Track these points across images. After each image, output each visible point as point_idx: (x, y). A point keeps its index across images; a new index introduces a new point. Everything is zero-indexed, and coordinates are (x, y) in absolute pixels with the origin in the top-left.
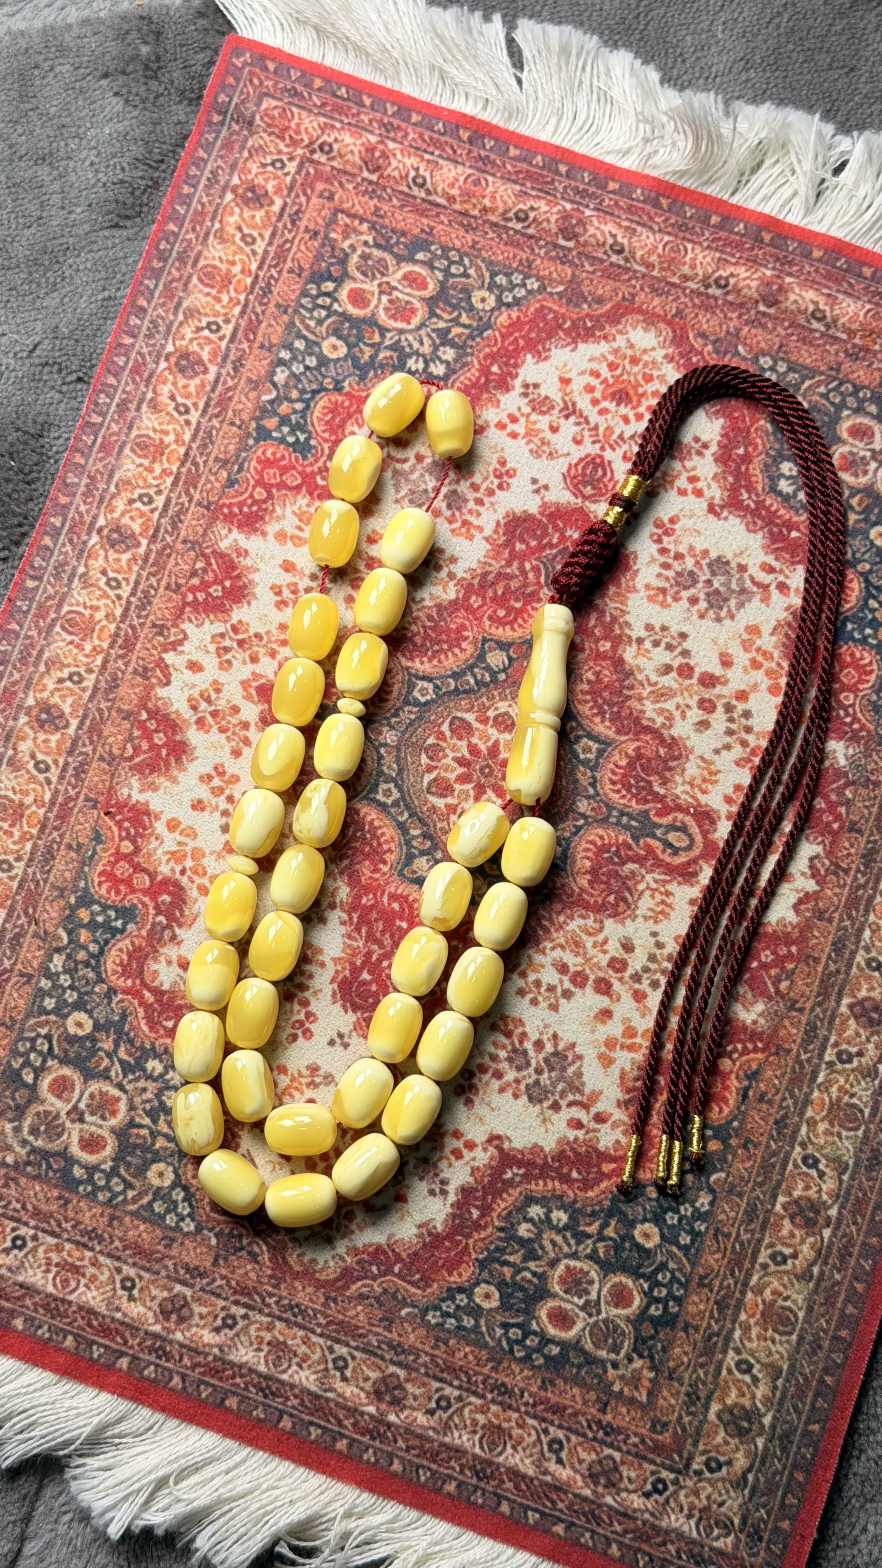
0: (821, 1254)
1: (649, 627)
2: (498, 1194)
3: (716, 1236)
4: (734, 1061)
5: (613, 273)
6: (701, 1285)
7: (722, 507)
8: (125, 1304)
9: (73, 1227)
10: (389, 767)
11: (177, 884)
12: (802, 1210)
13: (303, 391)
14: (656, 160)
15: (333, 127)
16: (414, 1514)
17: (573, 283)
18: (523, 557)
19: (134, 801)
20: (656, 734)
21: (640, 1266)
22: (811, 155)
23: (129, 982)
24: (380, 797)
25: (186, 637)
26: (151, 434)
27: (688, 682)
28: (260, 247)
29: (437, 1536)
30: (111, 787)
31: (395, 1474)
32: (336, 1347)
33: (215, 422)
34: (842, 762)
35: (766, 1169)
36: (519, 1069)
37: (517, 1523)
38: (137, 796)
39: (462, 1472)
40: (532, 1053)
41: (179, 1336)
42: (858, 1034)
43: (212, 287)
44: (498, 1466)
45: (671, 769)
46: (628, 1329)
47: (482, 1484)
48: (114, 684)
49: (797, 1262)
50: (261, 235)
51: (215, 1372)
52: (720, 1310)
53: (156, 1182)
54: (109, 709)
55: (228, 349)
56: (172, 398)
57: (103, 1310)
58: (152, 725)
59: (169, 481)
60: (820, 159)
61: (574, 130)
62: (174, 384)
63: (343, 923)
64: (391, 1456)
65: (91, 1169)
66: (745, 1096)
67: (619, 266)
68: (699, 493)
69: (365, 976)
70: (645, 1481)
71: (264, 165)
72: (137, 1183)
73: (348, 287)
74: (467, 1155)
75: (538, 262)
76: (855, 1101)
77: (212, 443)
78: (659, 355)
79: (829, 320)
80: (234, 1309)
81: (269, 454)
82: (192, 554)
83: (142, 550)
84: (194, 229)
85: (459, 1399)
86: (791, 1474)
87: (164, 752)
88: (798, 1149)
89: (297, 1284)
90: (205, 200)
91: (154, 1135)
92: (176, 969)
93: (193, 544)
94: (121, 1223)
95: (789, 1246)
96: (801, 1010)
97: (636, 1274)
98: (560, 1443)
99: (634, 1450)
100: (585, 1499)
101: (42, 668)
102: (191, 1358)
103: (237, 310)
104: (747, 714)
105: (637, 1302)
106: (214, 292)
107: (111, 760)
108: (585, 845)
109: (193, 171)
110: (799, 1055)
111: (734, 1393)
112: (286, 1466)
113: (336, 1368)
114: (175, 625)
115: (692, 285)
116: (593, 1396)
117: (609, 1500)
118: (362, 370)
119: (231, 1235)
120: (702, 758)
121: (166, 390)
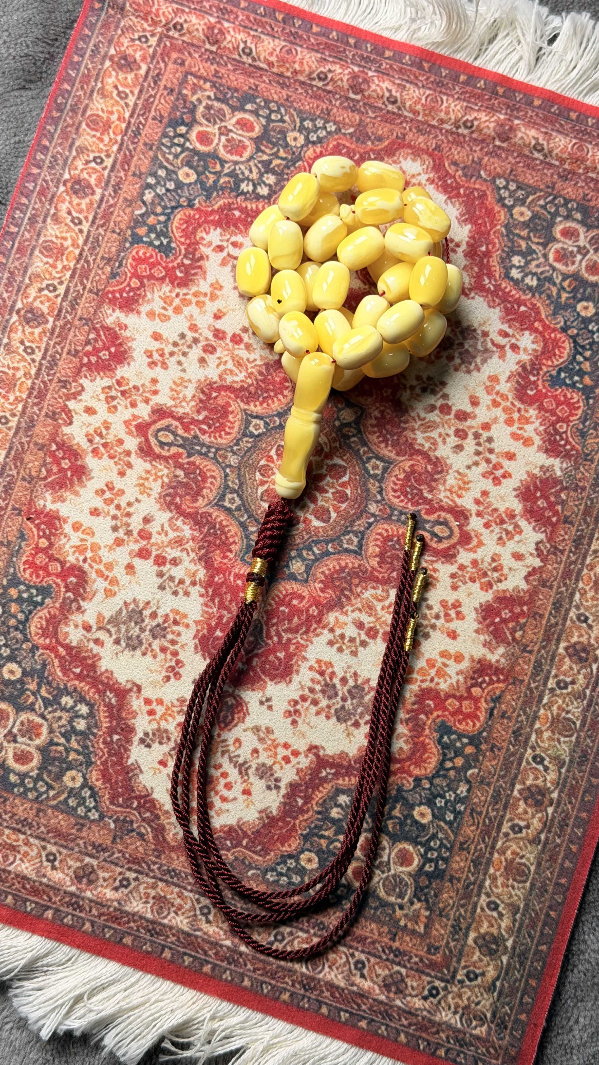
0: (547, 825)
1: (419, 378)
2: (316, 788)
3: (471, 815)
4: (483, 690)
5: (390, 118)
6: (462, 848)
7: (470, 290)
8: (49, 872)
9: (11, 818)
10: (233, 482)
11: (81, 569)
12: (532, 794)
13: (165, 207)
14: (420, 34)
15: (183, 11)
16: (259, 1016)
17: (361, 125)
19: (48, 509)
20: (426, 455)
21: (418, 836)
22: (532, 30)
23: (48, 641)
24: (227, 504)
25: (83, 389)
26: (54, 239)
27: (447, 417)
28: (131, 100)
29: (277, 1031)
30: (31, 500)
31: (245, 988)
32: (202, 899)
33: (101, 231)
34: (559, 473)
35: (507, 766)
36: (330, 698)
37: (333, 1020)
38: (50, 506)
39: (293, 985)
40: (339, 686)
41: (88, 894)
42: (571, 668)
43: (97, 130)
44: (319, 980)
45: (435, 480)
46: (410, 881)
47: (308, 994)
48: (31, 424)
49: (529, 831)
50: (132, 92)
51: (115, 919)
52: (475, 866)
53: (70, 784)
54: (29, 443)
55: (109, 176)
56: (69, 213)
57: (33, 876)
58: (60, 454)
59: (68, 274)
60: (539, 33)
61: (359, 12)
62: (70, 203)
63: (202, 596)
64: (242, 976)
65: (23, 776)
66: (491, 714)
67: (394, 113)
69: (218, 633)
70: (424, 988)
71: (133, 40)
72: (56, 785)
73: (196, 129)
74: (294, 760)
75: (335, 110)
76: (570, 716)
77: (99, 246)
78: (423, 178)
79: (546, 151)
80: (128, 874)
81: (141, 253)
82: (87, 328)
83: (49, 326)
84: (82, 88)
85: (291, 934)
86: (527, 981)
87: (69, 474)
88: (529, 751)
89: (174, 855)
90: (90, 66)
91: (68, 750)
92: (81, 631)
93: (87, 321)
94: (46, 815)
95: (523, 820)
96: (531, 652)
97: (416, 843)
98: (363, 963)
99: (415, 967)
100: (381, 1002)
102: (97, 909)
103: (115, 148)
104: (490, 440)
105: (416, 862)
106: (98, 134)
107: (31, 480)
108: (374, 536)
109: (81, 45)
110: (529, 684)
111: (486, 925)
112: (168, 985)
113: (203, 914)
114: (75, 381)
115: (447, 126)
116: (386, 929)
117: (398, 1003)
118: (208, 192)
119: (125, 821)
120: (458, 472)
121: (64, 207)
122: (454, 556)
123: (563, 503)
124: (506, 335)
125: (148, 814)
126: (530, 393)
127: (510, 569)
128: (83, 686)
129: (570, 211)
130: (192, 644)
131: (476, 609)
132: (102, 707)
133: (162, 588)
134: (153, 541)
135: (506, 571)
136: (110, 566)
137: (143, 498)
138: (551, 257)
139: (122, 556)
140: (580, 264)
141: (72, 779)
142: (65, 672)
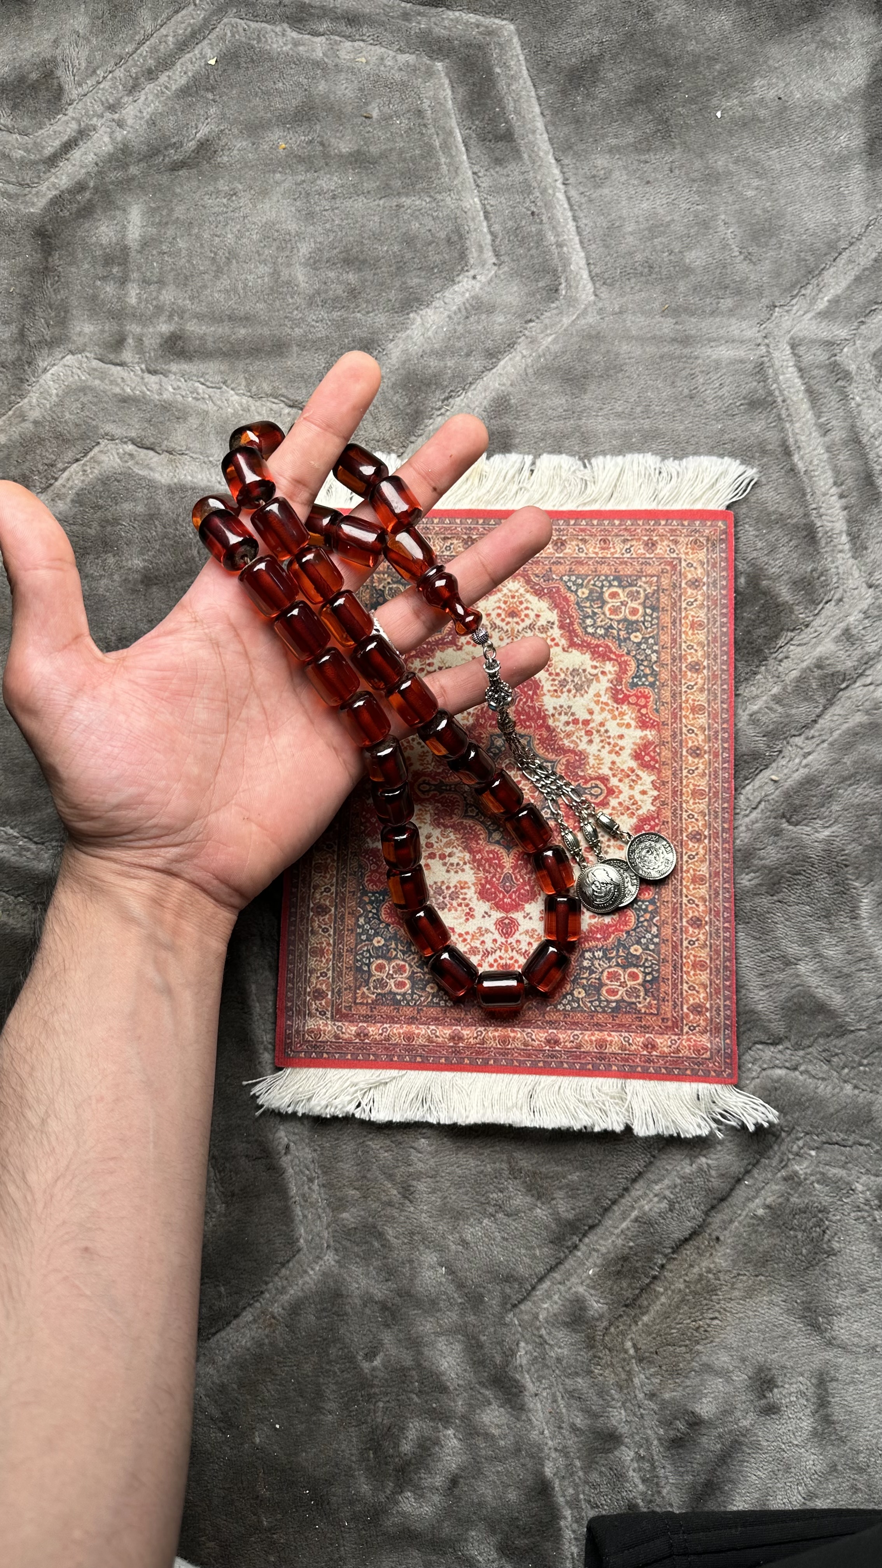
1: (463, 870)
9: (609, 563)
11: (618, 704)
13: (642, 927)
17: (543, 1014)
18: (524, 884)
19: (648, 730)
20: (446, 827)
23: (623, 659)
25: (652, 804)
26: (701, 887)
27: (440, 853)
28: (685, 986)
30: (659, 733)
33: (675, 901)
38: (647, 732)
43: (699, 961)
45: (437, 814)
48: (674, 774)
50: (687, 991)
53: (584, 590)
54: (672, 764)
55: (682, 935)
56: (697, 905)
57: (587, 537)
58: (652, 763)
59: (685, 868)
62: (698, 911)
63: (546, 710)
64: (461, 523)
65: (611, 586)
67: (525, 1027)
68: (460, 935)
71: (698, 1025)
72: (591, 587)
73: (640, 980)
75: (561, 1019)
79: (429, 1031)
83: (685, 834)
84: (718, 985)
87: (643, 753)
90: (718, 1000)
91: (591, 606)
92: (606, 670)
94: (592, 570)
101: (707, 772)
103: (685, 954)
106: (697, 959)
107: (663, 743)
109: (728, 1012)
114: (659, 807)
118: (620, 944)
121: (701, 908)
128: (595, 642)
129: (405, 999)
130: (543, 682)
132: (581, 634)
133: (570, 707)
134: (583, 731)
136: (602, 710)
137: (597, 753)
138: (407, 966)
139: (598, 718)
140: (389, 968)
141: (583, 593)
142: (607, 646)
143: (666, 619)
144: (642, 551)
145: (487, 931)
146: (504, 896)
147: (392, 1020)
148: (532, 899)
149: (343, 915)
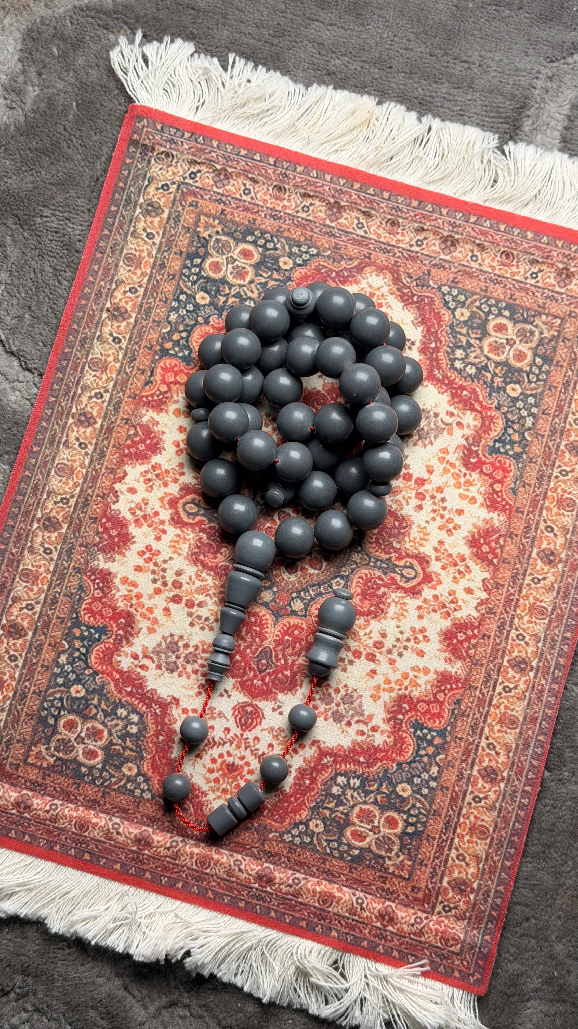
0: (111, 294)
3: (167, 300)
4: (159, 390)
5: (240, 847)
6: (174, 275)
7: (171, 703)
9: (506, 285)
11: (468, 469)
12: (122, 315)
15: (415, 934)
17: (263, 841)
18: (285, 667)
19: (496, 513)
20: (205, 567)
21: (206, 283)
23: (489, 413)
25: (476, 608)
26: (508, 731)
27: (188, 598)
28: (454, 853)
30: (510, 520)
31: (329, 174)
32: (363, 234)
33: (471, 739)
35: (140, 335)
37: (265, 154)
38: (494, 515)
39: (295, 176)
41: (446, 234)
42: (91, 408)
43: (480, 826)
46: (212, 251)
47: (284, 171)
48: (514, 578)
49: (123, 289)
50: (454, 860)
51: (425, 217)
52: (163, 263)
53: (464, 310)
54: (515, 564)
55: (467, 786)
56: (498, 754)
57: (486, 245)
58: (490, 556)
59: (495, 702)
62: (497, 762)
64: (331, 181)
65: (500, 314)
66: (152, 372)
67: (236, 851)
70: (200, 178)
71: (456, 908)
72: (475, 309)
73: (398, 830)
75: (285, 853)
76: (93, 373)
77: (472, 727)
78: (211, 796)
79: (110, 824)
80: (418, 249)
81: (438, 722)
82: (476, 657)
83: (506, 658)
84: (495, 863)
85: (297, 212)
86: (125, 185)
87: (482, 541)
88: (124, 346)
90: (490, 882)
91: (468, 334)
92: (464, 422)
93: (477, 663)
94: (481, 288)
95: (128, 297)
96: (123, 419)
97: (208, 278)
98: (245, 194)
99: (207, 192)
100: (231, 168)
101: (556, 586)
102: (438, 223)
103: (464, 811)
104: (155, 581)
105: (207, 265)
106: (479, 823)
107: (511, 535)
109: (499, 901)
110: (124, 395)
111: (156, 224)
113: (362, 223)
114: (483, 614)
115: (192, 842)
116: (229, 217)
117: (219, 168)
119: (422, 286)
120: (180, 555)
121: (502, 759)
122: (181, 489)
123: (98, 533)
124: (142, 667)
125: (405, 291)
126: (122, 620)
127: (138, 481)
128: (459, 381)
129: (90, 773)
131: (165, 450)
132: (444, 366)
134: (414, 492)
135: (142, 479)
136: (446, 471)
137: (424, 525)
138: (106, 733)
139: (437, 480)
140: (82, 729)
141: (463, 314)
142: (474, 391)
143: (558, 377)
144: (552, 281)
145: (221, 714)
146: (255, 676)
147: (67, 797)
148: (290, 690)
149: (41, 645)
